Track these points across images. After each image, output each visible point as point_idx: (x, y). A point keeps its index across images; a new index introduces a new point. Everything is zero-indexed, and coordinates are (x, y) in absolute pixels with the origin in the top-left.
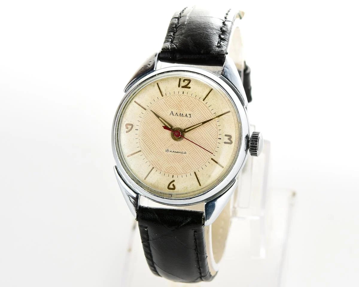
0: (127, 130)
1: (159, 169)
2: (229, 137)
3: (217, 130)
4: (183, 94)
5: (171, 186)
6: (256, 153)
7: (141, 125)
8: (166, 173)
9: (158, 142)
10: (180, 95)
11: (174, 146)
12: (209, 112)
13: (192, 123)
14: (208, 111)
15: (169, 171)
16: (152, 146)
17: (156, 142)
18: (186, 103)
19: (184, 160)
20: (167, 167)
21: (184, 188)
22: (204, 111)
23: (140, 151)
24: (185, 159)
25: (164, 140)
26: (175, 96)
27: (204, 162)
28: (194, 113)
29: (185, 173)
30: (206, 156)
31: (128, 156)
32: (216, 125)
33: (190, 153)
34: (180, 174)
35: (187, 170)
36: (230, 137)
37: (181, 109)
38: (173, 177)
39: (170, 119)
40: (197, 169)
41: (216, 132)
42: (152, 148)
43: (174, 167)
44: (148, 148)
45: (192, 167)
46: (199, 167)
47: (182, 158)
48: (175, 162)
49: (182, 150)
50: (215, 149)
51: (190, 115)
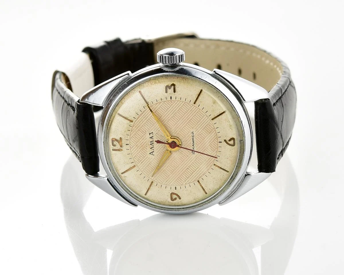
0: (178, 198)
3: (162, 103)
4: (128, 144)
6: (181, 55)
7: (170, 185)
8: (218, 150)
9: (185, 163)
10: (131, 147)
12: (144, 114)
13: (159, 131)
14: (142, 115)
15: (215, 147)
16: (191, 170)
17: (186, 165)
18: (138, 140)
19: (200, 133)
20: (211, 150)
21: (231, 128)
22: (144, 120)
23: (198, 181)
24: (199, 132)
25: (183, 157)
26: (132, 152)
27: (199, 111)
28: (148, 130)
29: (214, 129)
30: (193, 110)
31: (206, 193)
32: (157, 104)
33: (192, 128)
35: (211, 128)
36: (167, 88)
37: (145, 144)
38: (221, 142)
39: (158, 154)
40: (208, 118)
41: (164, 103)
42: (193, 169)
43: (210, 143)
44: (194, 173)
45: (207, 124)
46: (206, 116)
47: (199, 136)
48: (205, 142)
49: (190, 136)
50: (183, 102)
51: (151, 133)
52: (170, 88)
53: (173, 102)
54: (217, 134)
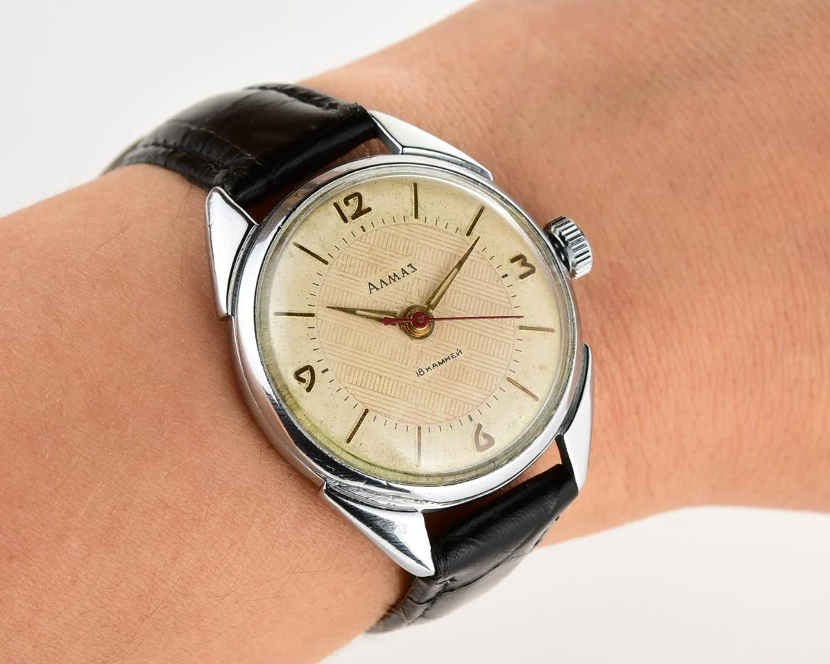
0: (306, 385)
1: (432, 421)
2: (521, 260)
3: (485, 262)
4: (364, 230)
7: (327, 356)
8: (451, 422)
9: (389, 366)
10: (361, 237)
11: (427, 355)
12: (444, 235)
13: (427, 281)
14: (439, 233)
15: (456, 413)
17: (386, 370)
18: (384, 247)
19: (466, 369)
20: (444, 406)
22: (431, 240)
23: (366, 411)
24: (470, 365)
25: (398, 355)
26: (351, 245)
27: (510, 345)
28: (417, 257)
29: (489, 393)
30: (505, 331)
31: (348, 441)
32: (478, 252)
34: (481, 403)
35: (489, 385)
37: (384, 265)
38: (471, 420)
39: (377, 302)
40: (506, 370)
41: (488, 266)
42: (385, 388)
43: (458, 398)
44: (378, 394)
45: (493, 373)
46: (507, 363)
47: (460, 368)
48: (454, 387)
49: (449, 349)
50: (510, 303)
51: (412, 267)
52: (522, 265)
53: (499, 283)
54: (483, 402)
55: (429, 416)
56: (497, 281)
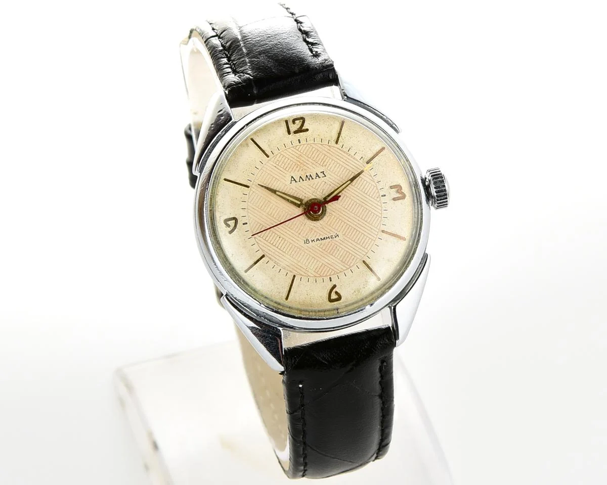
0: (230, 229)
1: (304, 274)
3: (373, 184)
4: (300, 143)
5: (334, 296)
7: (249, 214)
8: (317, 278)
9: (288, 232)
10: (296, 146)
11: (315, 232)
12: (352, 159)
13: (330, 185)
14: (349, 157)
15: (322, 273)
16: (279, 241)
17: (285, 234)
18: (309, 156)
19: (338, 247)
20: (316, 267)
21: (355, 292)
22: (342, 160)
23: (263, 256)
24: (341, 246)
25: (296, 226)
26: (289, 150)
27: (372, 240)
28: (329, 168)
30: (372, 231)
31: (246, 271)
32: (371, 176)
33: (345, 234)
34: (340, 272)
35: (349, 262)
36: (398, 188)
37: (306, 168)
38: (331, 281)
39: (293, 190)
40: (365, 255)
41: (374, 187)
42: (281, 244)
43: (326, 264)
44: (274, 248)
45: (355, 255)
46: (367, 251)
47: (334, 246)
48: (325, 256)
49: (331, 232)
50: (381, 214)
51: (323, 174)
52: (397, 192)
53: (378, 199)
54: (342, 272)
55: (304, 271)
56: (378, 198)
